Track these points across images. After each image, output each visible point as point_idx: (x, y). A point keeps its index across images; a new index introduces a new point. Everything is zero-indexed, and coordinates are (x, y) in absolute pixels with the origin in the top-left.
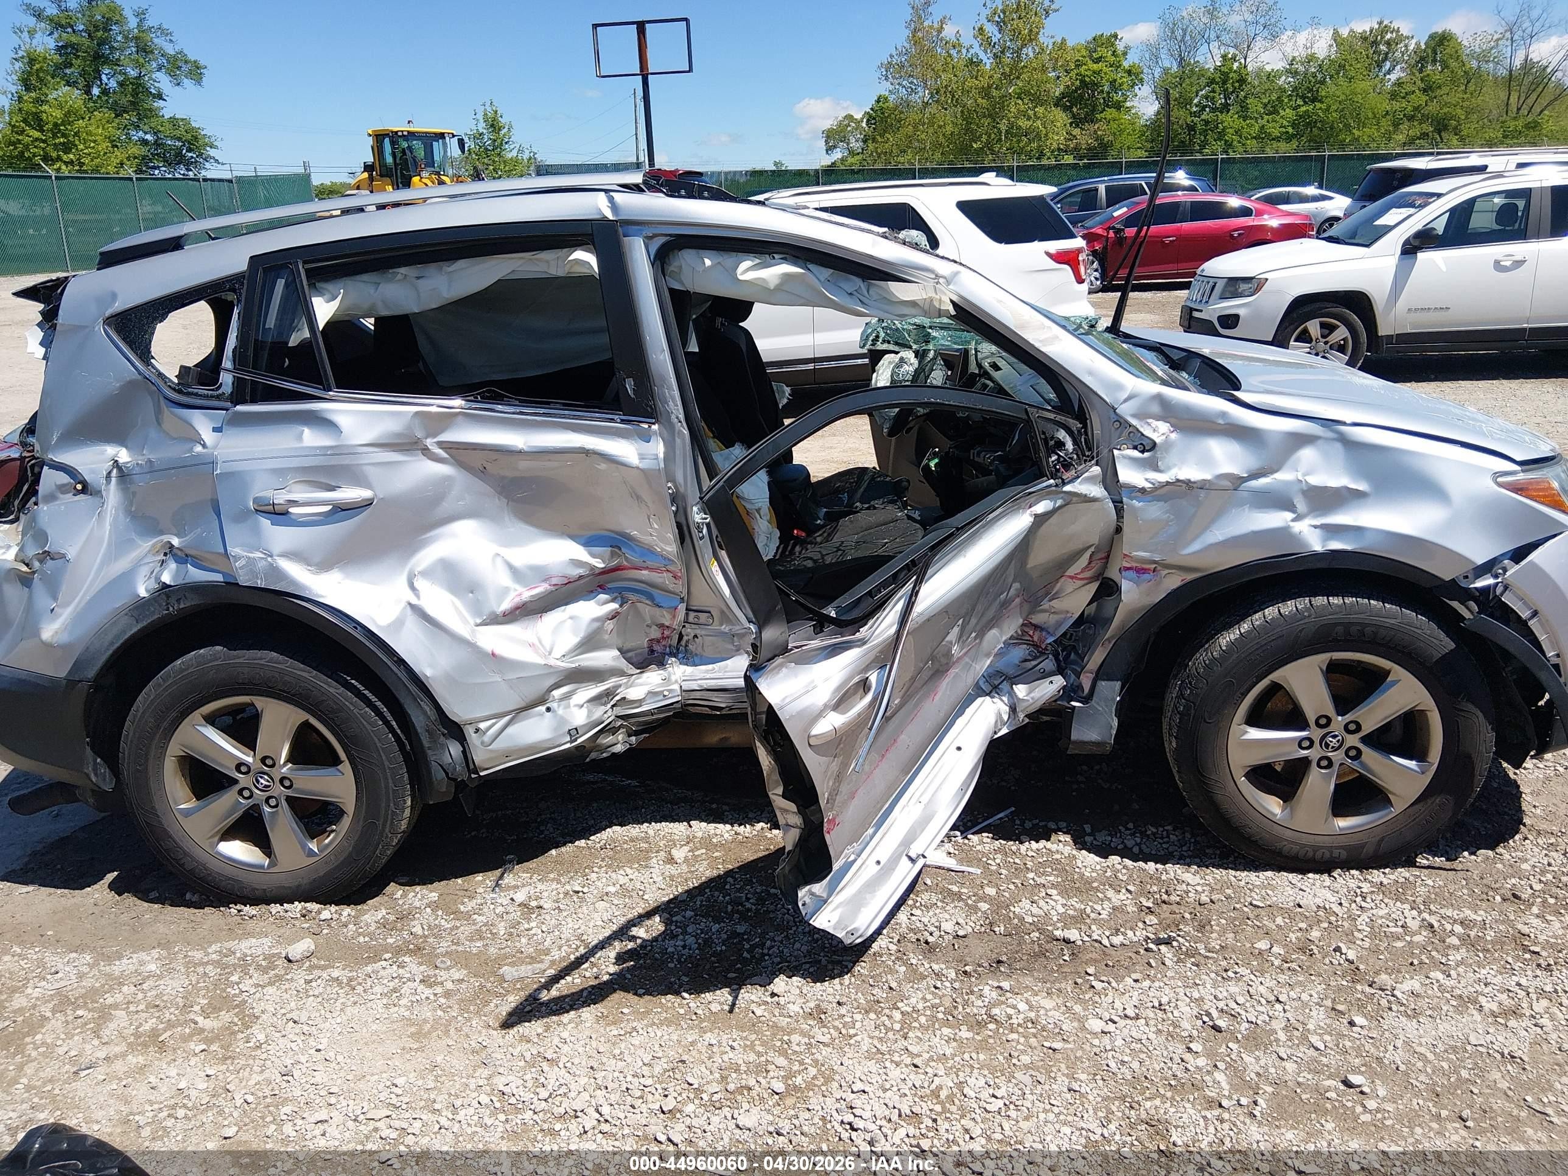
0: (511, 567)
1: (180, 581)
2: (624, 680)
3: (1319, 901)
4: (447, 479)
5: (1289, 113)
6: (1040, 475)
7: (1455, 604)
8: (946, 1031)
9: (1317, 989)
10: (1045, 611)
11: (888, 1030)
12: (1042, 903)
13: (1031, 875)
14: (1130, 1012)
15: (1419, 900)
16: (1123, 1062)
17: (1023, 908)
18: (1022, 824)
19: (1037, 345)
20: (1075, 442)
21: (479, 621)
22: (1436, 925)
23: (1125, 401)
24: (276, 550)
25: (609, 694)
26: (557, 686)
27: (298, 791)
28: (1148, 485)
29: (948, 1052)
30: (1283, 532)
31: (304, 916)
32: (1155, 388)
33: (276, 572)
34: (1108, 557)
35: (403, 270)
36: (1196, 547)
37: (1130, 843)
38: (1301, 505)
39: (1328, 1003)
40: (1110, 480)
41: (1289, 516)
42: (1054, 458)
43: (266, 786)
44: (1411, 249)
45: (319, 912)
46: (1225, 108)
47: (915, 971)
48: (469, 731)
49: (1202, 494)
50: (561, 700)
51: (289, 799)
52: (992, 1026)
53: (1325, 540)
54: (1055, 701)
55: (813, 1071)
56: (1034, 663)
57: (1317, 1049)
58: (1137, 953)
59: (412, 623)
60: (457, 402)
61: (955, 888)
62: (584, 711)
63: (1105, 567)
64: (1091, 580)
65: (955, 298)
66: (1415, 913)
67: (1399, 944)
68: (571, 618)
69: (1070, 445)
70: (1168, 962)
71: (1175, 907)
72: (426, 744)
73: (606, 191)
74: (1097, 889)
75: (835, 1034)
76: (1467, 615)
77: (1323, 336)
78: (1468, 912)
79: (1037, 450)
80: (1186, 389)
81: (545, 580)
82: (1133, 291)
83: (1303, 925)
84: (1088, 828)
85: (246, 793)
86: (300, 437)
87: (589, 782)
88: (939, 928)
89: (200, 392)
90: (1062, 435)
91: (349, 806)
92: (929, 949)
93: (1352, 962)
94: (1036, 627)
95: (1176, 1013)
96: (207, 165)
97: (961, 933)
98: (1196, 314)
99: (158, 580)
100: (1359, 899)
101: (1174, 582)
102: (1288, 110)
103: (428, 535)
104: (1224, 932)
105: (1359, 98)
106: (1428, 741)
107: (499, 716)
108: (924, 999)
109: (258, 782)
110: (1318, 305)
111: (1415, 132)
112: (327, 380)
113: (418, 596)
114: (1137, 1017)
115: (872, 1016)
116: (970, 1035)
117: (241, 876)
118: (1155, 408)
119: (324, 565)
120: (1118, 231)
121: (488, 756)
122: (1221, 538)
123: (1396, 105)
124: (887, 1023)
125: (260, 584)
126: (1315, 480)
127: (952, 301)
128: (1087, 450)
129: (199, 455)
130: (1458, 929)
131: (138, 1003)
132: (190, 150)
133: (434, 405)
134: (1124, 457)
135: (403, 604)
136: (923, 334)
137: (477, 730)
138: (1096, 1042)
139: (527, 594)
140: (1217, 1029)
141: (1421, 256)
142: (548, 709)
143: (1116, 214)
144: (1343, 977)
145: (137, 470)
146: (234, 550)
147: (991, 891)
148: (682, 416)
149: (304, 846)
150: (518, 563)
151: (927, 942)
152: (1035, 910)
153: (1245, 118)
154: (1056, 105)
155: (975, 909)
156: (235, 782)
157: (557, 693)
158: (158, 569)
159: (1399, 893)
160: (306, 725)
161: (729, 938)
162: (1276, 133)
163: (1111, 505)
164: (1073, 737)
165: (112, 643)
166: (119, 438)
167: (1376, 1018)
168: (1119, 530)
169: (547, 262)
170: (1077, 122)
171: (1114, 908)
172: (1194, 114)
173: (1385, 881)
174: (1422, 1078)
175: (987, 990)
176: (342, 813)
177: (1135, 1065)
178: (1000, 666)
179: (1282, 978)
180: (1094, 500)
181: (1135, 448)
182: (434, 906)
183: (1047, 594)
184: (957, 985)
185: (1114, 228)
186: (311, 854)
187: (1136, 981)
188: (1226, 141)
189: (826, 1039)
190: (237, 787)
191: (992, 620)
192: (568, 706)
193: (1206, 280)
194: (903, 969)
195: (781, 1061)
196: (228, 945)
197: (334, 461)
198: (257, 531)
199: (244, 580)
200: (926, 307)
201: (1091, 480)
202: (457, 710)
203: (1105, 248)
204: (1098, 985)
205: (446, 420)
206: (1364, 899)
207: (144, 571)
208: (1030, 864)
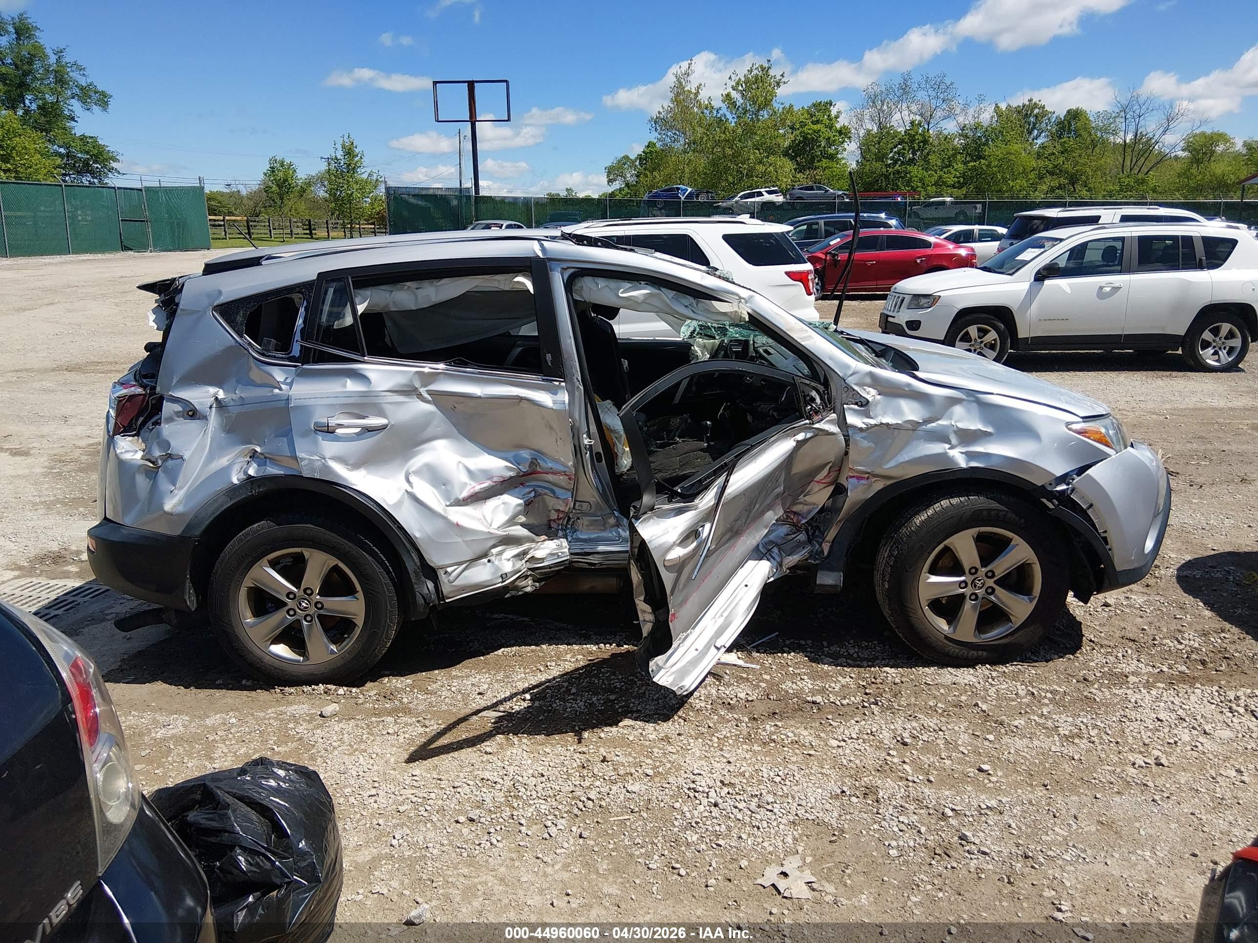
0: (469, 471)
1: (261, 474)
2: (533, 545)
3: (966, 682)
4: (432, 413)
5: (960, 167)
6: (801, 417)
7: (1044, 500)
8: (745, 747)
9: (963, 725)
10: (801, 503)
11: (710, 747)
12: (798, 683)
13: (791, 669)
14: (854, 736)
15: (1026, 680)
16: (850, 761)
17: (788, 686)
18: (784, 641)
19: (799, 341)
20: (821, 399)
21: (448, 503)
22: (1036, 693)
23: (851, 375)
24: (327, 455)
25: (525, 553)
26: (494, 546)
27: (327, 610)
28: (864, 426)
29: (748, 757)
30: (944, 456)
31: (326, 693)
32: (868, 368)
33: (327, 468)
34: (840, 470)
35: (408, 284)
36: (892, 464)
37: (851, 651)
38: (954, 441)
39: (970, 731)
40: (842, 422)
41: (947, 446)
42: (809, 407)
43: (306, 608)
44: (1041, 276)
45: (336, 690)
46: (912, 161)
47: (723, 718)
48: (441, 573)
49: (896, 432)
50: (497, 555)
51: (320, 617)
52: (773, 744)
53: (968, 462)
54: (806, 560)
55: (669, 765)
56: (793, 536)
57: (963, 753)
58: (858, 708)
59: (408, 503)
60: (441, 366)
61: (745, 675)
62: (511, 563)
63: (838, 476)
64: (830, 484)
65: (750, 311)
66: (1023, 687)
67: (1014, 703)
68: (504, 503)
69: (818, 401)
70: (876, 713)
71: (880, 686)
72: (414, 581)
73: (539, 240)
74: (832, 676)
75: (679, 749)
76: (1051, 506)
77: (979, 338)
78: (1055, 687)
79: (799, 402)
80: (885, 369)
81: (489, 479)
82: (846, 299)
83: (957, 694)
84: (825, 643)
85: (292, 613)
86: (345, 386)
87: (496, 619)
88: (736, 696)
89: (277, 355)
90: (814, 394)
91: (360, 621)
92: (730, 707)
93: (985, 712)
94: (795, 513)
95: (881, 736)
96: (110, 175)
97: (750, 699)
98: (890, 319)
99: (246, 473)
100: (990, 680)
101: (879, 485)
102: (960, 165)
103: (419, 448)
104: (909, 696)
105: (1012, 157)
106: (1033, 583)
107: (459, 564)
108: (730, 731)
109: (300, 604)
110: (976, 315)
111: (1055, 183)
112: (363, 350)
113: (412, 487)
114: (858, 738)
115: (700, 740)
116: (760, 748)
117: (286, 667)
118: (868, 380)
119: (356, 465)
120: (834, 255)
121: (453, 589)
122: (907, 459)
123: (1041, 163)
124: (709, 743)
125: (317, 476)
126: (960, 425)
127: (748, 313)
128: (829, 404)
129: (277, 395)
130: (1049, 695)
131: (230, 740)
132: (96, 162)
133: (427, 368)
134: (850, 409)
135: (403, 491)
136: (723, 330)
137: (446, 572)
138: (834, 751)
139: (478, 487)
140: (905, 744)
141: (1047, 282)
142: (489, 561)
143: (832, 243)
144: (980, 719)
145: (232, 403)
146: (300, 454)
147: (767, 677)
148: (580, 378)
149: (328, 648)
150: (472, 467)
151: (729, 704)
152: (794, 686)
153: (926, 170)
154: (784, 156)
155: (758, 686)
156: (285, 604)
157: (494, 551)
158: (245, 466)
159: (1015, 677)
160: (336, 568)
161: (605, 703)
162: (950, 182)
163: (842, 437)
164: (818, 582)
165: (213, 513)
166: (218, 383)
167: (998, 738)
168: (846, 453)
169: (499, 281)
170: (801, 169)
171: (843, 686)
172: (888, 166)
173: (1007, 671)
174: (1023, 767)
175: (768, 727)
176: (355, 625)
177: (858, 762)
178: (771, 537)
179: (943, 719)
180: (833, 434)
181: (856, 404)
182: (412, 687)
183: (802, 492)
184: (749, 725)
185: (830, 253)
186: (332, 652)
187: (857, 722)
188: (912, 187)
189: (674, 751)
190: (286, 608)
191: (769, 505)
192: (501, 560)
193: (897, 295)
194: (716, 717)
195: (649, 761)
196: (281, 708)
197: (363, 400)
198: (316, 443)
199: (306, 474)
200: (733, 316)
201: (831, 422)
202: (434, 559)
203: (824, 268)
204: (835, 724)
205: (433, 377)
206: (993, 680)
207: (236, 467)
208: (790, 663)
